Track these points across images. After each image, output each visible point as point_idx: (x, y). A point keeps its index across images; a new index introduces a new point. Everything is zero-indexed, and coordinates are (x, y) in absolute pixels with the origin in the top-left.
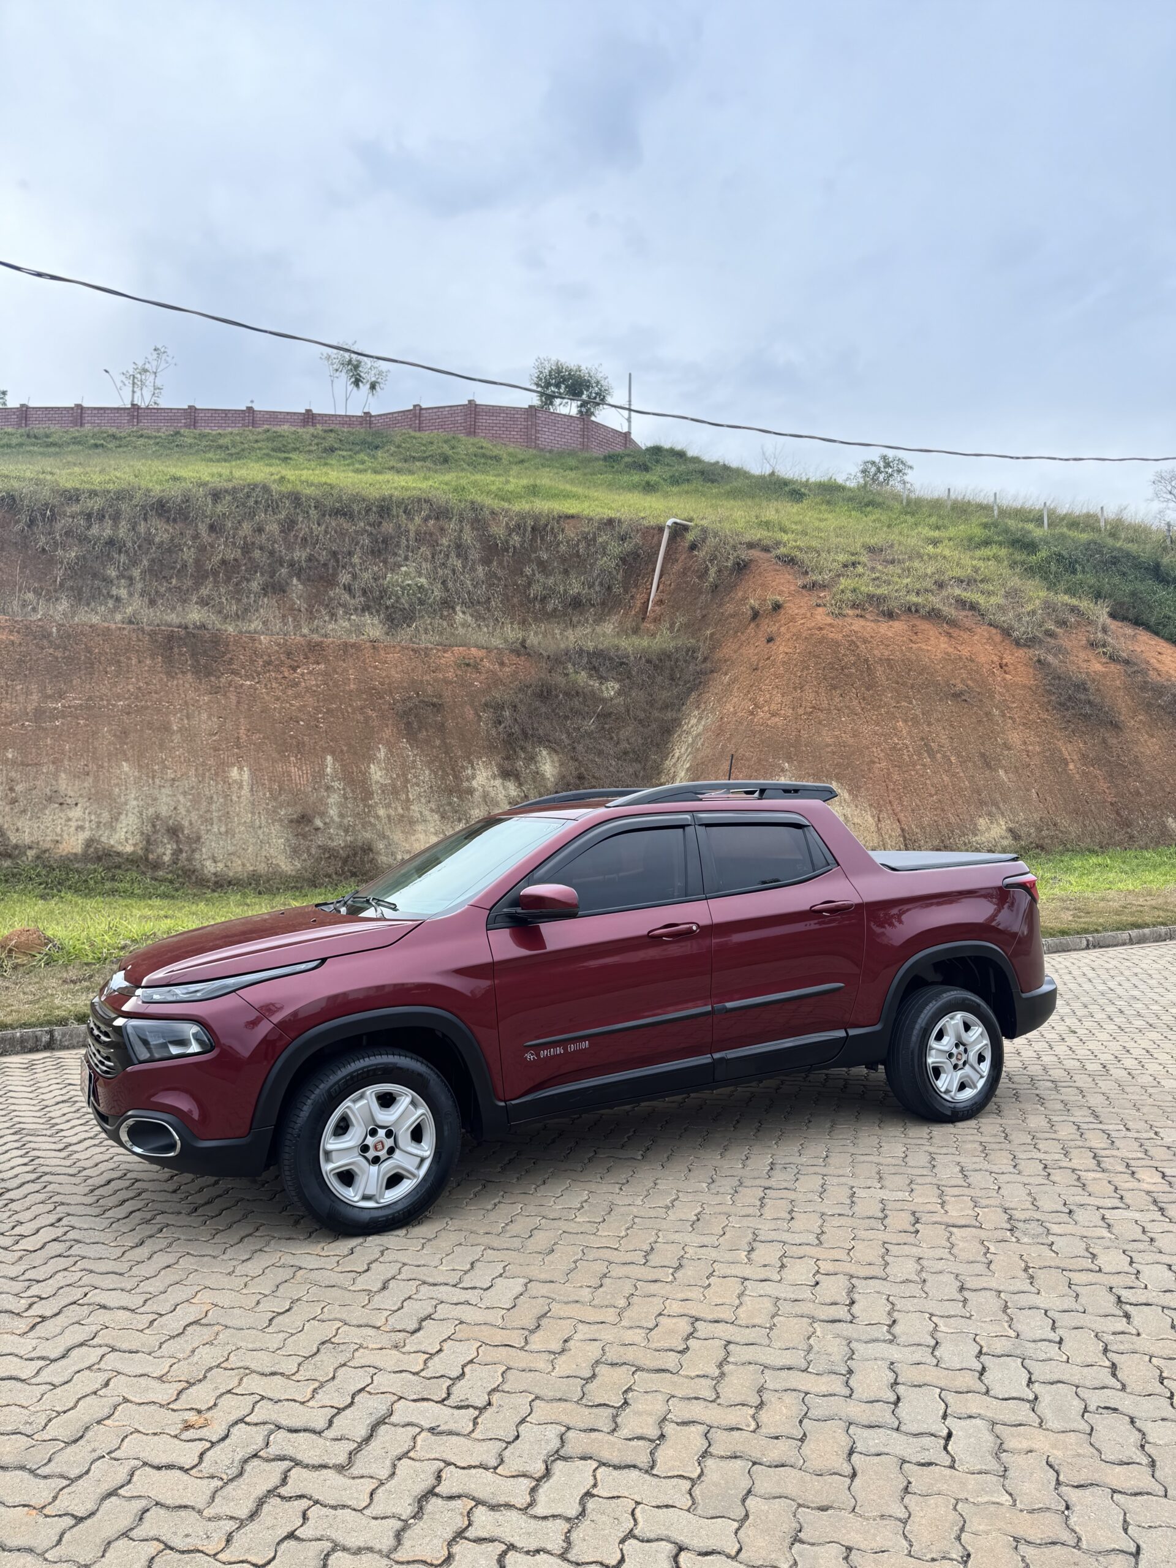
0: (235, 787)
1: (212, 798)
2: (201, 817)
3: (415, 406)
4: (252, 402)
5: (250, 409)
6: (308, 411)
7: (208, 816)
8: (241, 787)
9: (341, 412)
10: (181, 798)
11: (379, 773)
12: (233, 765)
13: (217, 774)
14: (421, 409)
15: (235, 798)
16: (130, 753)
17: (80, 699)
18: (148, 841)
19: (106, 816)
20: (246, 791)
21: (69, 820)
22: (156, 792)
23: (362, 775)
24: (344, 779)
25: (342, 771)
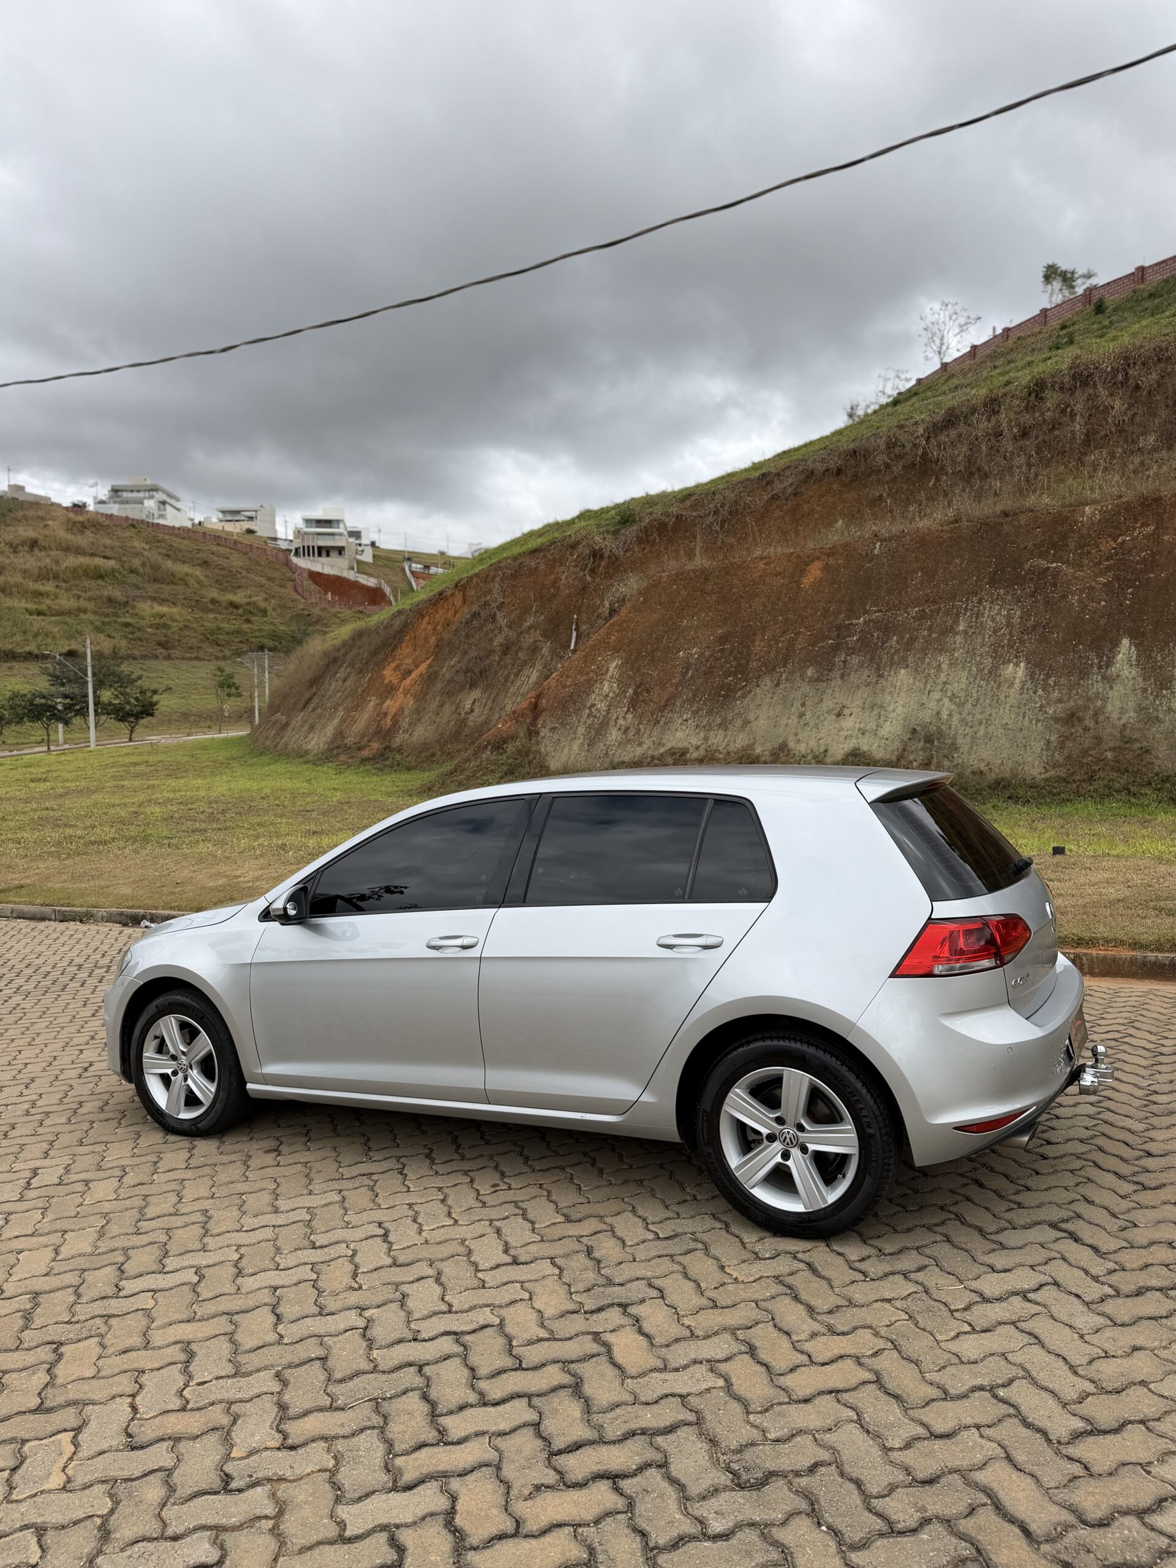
0: (1004, 687)
1: (978, 699)
2: (963, 720)
7: (969, 718)
8: (1011, 685)
10: (946, 701)
12: (1009, 661)
13: (990, 672)
15: (1002, 698)
16: (910, 659)
17: (880, 611)
18: (904, 750)
19: (872, 725)
20: (1014, 692)
21: (841, 729)
22: (924, 699)
23: (1163, 659)
24: (1138, 665)
25: (1138, 656)
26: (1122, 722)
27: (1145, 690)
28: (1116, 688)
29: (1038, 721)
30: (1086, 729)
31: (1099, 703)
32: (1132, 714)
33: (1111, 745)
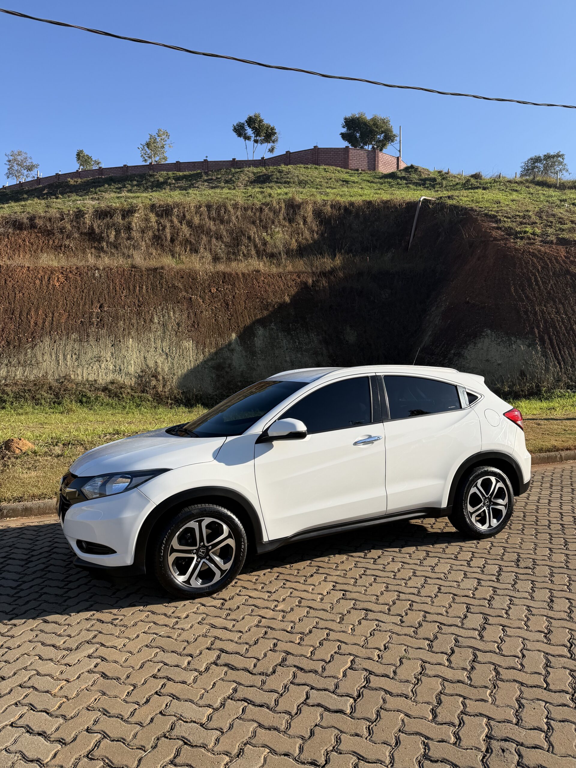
0: (185, 351)
1: (174, 357)
2: (169, 366)
3: (287, 152)
4: (207, 157)
5: (205, 160)
6: (234, 159)
7: (172, 366)
8: (189, 351)
9: (251, 158)
10: (158, 357)
11: (259, 342)
12: (184, 339)
13: (176, 344)
14: (290, 153)
15: (185, 357)
16: (133, 334)
17: (109, 307)
18: (142, 380)
20: (191, 353)
21: (103, 369)
22: (146, 355)
23: (251, 344)
24: (241, 345)
25: (240, 341)
26: (241, 370)
27: (246, 356)
28: (235, 355)
29: (205, 368)
30: (227, 372)
31: (229, 361)
32: (244, 367)
33: (239, 379)
